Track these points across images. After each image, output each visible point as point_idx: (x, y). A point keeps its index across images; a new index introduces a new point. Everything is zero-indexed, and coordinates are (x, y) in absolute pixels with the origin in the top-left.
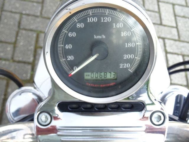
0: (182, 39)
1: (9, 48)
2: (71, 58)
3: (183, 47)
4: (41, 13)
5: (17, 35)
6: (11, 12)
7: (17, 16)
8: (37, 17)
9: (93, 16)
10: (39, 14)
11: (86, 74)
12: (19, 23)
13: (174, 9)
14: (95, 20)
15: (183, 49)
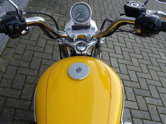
0: (122, 73)
1: (36, 72)
2: (75, 15)
3: (123, 76)
4: (51, 59)
5: (40, 67)
6: (37, 57)
7: (40, 59)
8: (50, 60)
9: (79, 6)
10: (50, 59)
11: (78, 19)
12: (41, 62)
13: (117, 60)
14: (80, 7)
15: (123, 77)
